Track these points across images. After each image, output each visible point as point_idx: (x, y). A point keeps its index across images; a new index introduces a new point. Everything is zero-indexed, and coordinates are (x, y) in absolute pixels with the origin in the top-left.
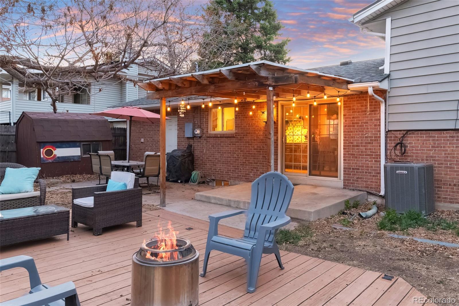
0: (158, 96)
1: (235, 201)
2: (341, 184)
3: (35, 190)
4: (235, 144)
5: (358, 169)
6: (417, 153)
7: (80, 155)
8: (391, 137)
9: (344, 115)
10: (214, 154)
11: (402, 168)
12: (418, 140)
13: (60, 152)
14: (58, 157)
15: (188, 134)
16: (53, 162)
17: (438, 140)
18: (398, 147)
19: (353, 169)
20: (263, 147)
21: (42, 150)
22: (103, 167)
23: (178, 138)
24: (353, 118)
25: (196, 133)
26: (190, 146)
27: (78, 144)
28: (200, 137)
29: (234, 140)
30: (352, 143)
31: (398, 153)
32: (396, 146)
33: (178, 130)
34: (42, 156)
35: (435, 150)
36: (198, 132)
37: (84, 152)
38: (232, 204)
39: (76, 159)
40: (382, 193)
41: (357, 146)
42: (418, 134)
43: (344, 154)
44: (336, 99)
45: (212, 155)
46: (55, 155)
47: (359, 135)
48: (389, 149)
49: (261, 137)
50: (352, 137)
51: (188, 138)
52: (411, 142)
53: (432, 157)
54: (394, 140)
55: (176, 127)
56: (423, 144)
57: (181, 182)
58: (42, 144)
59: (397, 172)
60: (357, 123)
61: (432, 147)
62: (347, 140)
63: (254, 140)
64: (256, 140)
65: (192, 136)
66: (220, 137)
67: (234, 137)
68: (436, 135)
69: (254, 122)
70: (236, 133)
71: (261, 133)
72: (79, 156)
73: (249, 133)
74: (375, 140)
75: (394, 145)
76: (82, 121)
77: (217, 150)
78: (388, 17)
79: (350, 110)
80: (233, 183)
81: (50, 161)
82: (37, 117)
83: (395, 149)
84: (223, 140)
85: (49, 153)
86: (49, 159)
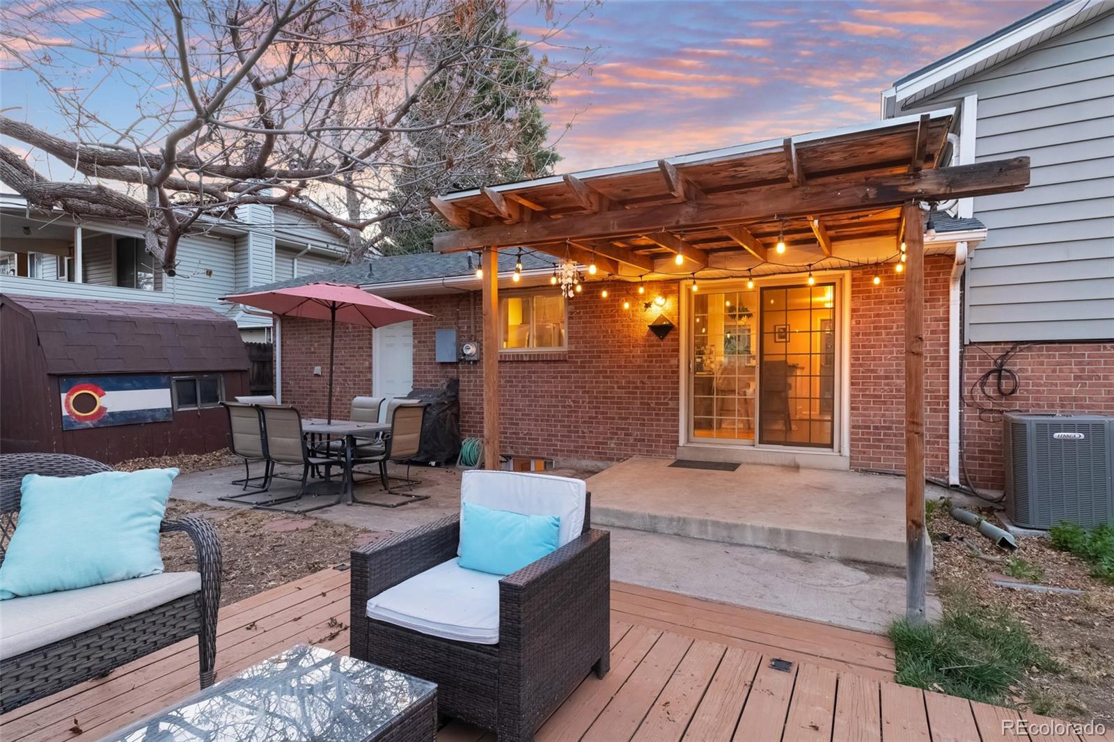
2: (844, 463)
4: (568, 377)
5: (890, 428)
6: (1038, 392)
7: (170, 406)
8: (974, 357)
9: (853, 310)
10: (512, 400)
11: (1070, 427)
12: (1042, 364)
13: (116, 401)
14: (112, 414)
15: (445, 353)
16: (96, 428)
17: (1089, 364)
18: (992, 379)
19: (876, 428)
20: (642, 382)
21: (64, 396)
22: (272, 439)
23: (414, 364)
24: (878, 315)
25: (468, 352)
26: (454, 384)
27: (164, 380)
28: (475, 362)
29: (565, 368)
30: (872, 371)
31: (990, 391)
32: (987, 376)
33: (414, 347)
34: (65, 413)
35: (1084, 385)
36: (471, 350)
37: (184, 396)
39: (160, 416)
40: (954, 479)
41: (887, 378)
42: (1041, 350)
43: (852, 396)
45: (507, 400)
46: (102, 409)
47: (891, 353)
48: (968, 384)
49: (639, 361)
50: (874, 359)
51: (442, 364)
52: (1023, 365)
53: (1075, 399)
54: (980, 364)
55: (410, 340)
56: (1054, 371)
57: (438, 465)
58: (66, 379)
59: (1056, 435)
60: (886, 328)
61: (1076, 378)
62: (861, 365)
63: (619, 367)
64: (625, 367)
65: (454, 360)
66: (530, 361)
67: (566, 361)
68: (1087, 351)
69: (618, 326)
70: (570, 352)
71: (638, 351)
72: (168, 409)
73: (607, 352)
74: (933, 365)
75: (979, 374)
76: (173, 324)
77: (520, 391)
78: (971, 92)
79: (868, 298)
80: (562, 464)
81: (89, 424)
82: (47, 310)
83: (983, 384)
84: (534, 367)
85: (86, 403)
86: (87, 419)
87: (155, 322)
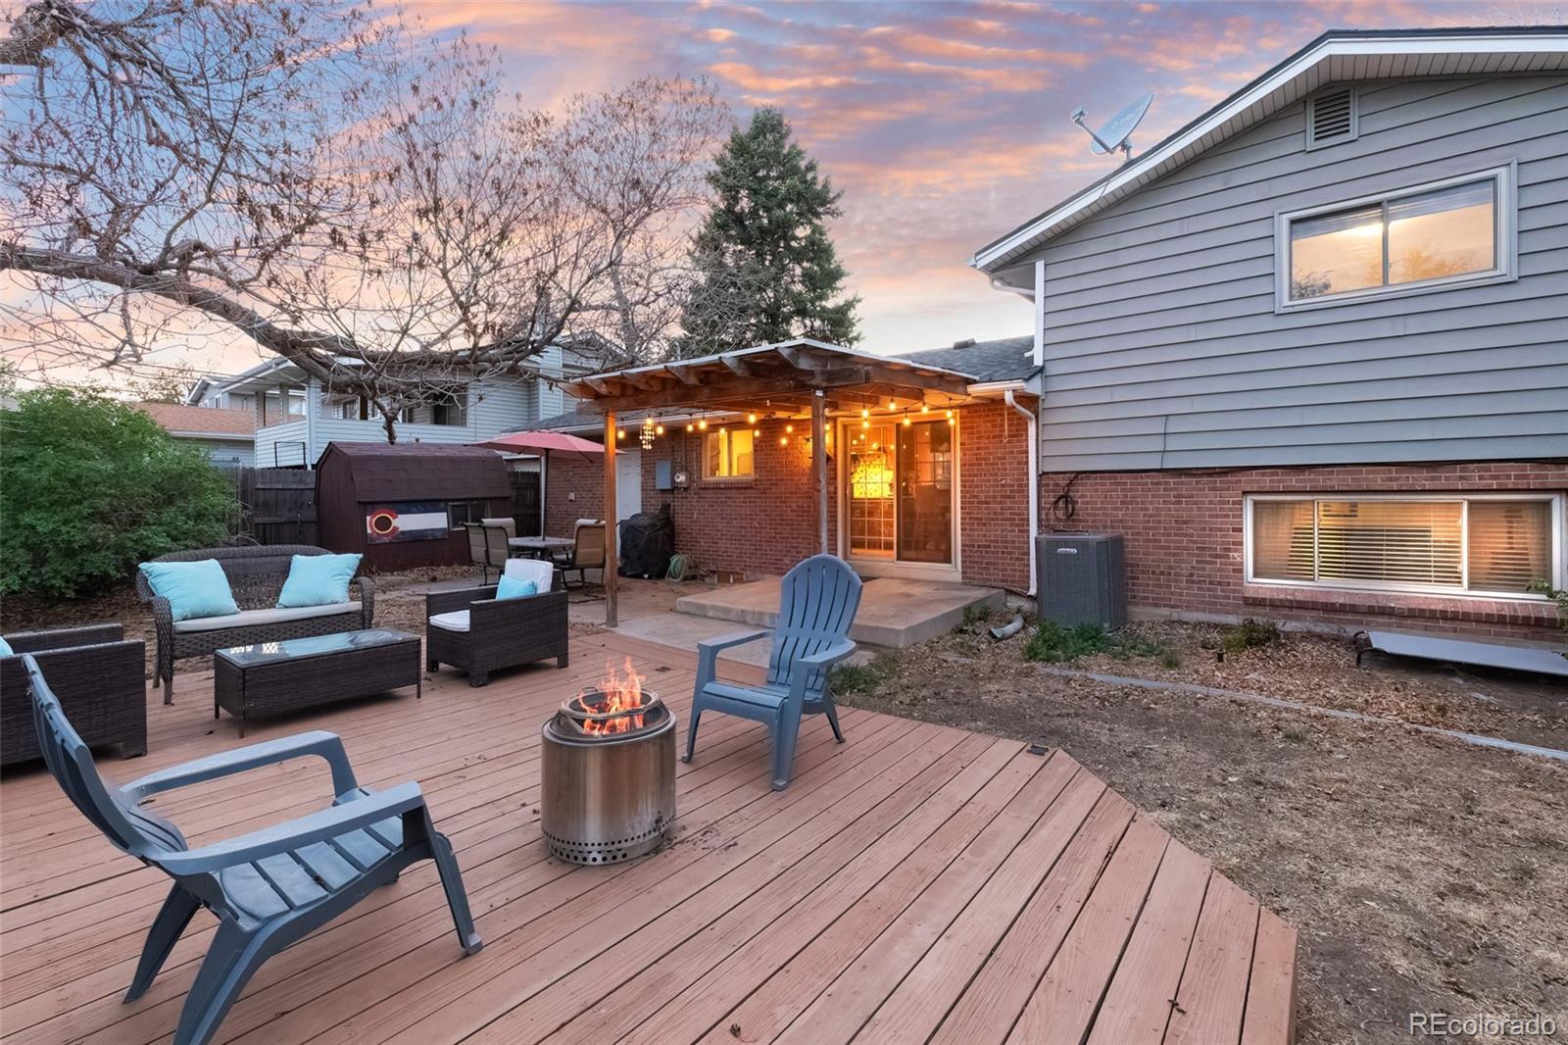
0: (599, 410)
1: (753, 613)
2: (957, 577)
3: (352, 599)
4: (753, 502)
5: (989, 546)
6: (1095, 515)
7: (446, 526)
8: (1048, 485)
9: (962, 444)
10: (714, 522)
11: (1067, 544)
12: (1097, 490)
13: (407, 522)
14: (402, 532)
15: (663, 482)
16: (391, 543)
17: (1131, 490)
18: (1061, 504)
19: (979, 546)
20: (807, 507)
21: (368, 518)
22: (491, 551)
23: (642, 490)
24: (978, 449)
25: (678, 481)
26: (666, 507)
27: (442, 505)
28: (686, 489)
29: (752, 494)
30: (977, 497)
31: (1061, 514)
32: (1057, 502)
33: (642, 476)
34: (369, 531)
35: (1127, 509)
36: (681, 478)
37: (455, 520)
38: (749, 618)
39: (438, 535)
40: (1033, 591)
41: (987, 503)
42: (1096, 478)
43: (962, 519)
44: (944, 414)
45: (710, 522)
46: (396, 528)
47: (989, 481)
48: (1044, 508)
49: (804, 488)
50: (977, 486)
51: (662, 491)
52: (1083, 493)
53: (1121, 521)
54: (1054, 491)
55: (639, 470)
56: (1106, 497)
57: (650, 578)
58: (370, 506)
59: (1059, 550)
60: (985, 459)
61: (1122, 503)
62: (967, 492)
63: (791, 493)
64: (796, 493)
65: (669, 487)
66: (726, 488)
67: (751, 488)
68: (1128, 479)
69: (790, 458)
70: (756, 480)
71: (804, 480)
72: (444, 529)
73: (782, 480)
74: (1019, 491)
75: (1052, 500)
76: (451, 460)
77: (720, 514)
78: (1039, 258)
79: (972, 433)
80: (751, 578)
81: (386, 539)
82: (359, 454)
83: (1055, 508)
84: (730, 493)
85: (383, 524)
86: (385, 536)
87: (437, 460)
